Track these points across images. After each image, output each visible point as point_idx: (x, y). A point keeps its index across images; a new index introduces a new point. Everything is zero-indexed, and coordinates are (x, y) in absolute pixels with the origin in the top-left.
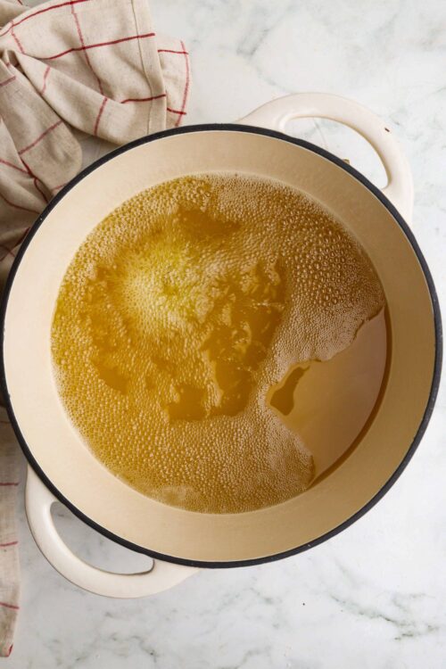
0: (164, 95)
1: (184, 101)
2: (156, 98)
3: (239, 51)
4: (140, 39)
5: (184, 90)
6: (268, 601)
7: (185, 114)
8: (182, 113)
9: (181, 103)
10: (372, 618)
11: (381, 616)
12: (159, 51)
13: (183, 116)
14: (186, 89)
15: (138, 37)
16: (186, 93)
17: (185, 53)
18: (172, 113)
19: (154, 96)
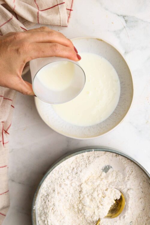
0: (64, 3)
1: (72, 6)
2: (60, 4)
7: (72, 10)
8: (71, 10)
9: (70, 6)
13: (71, 11)
14: (73, 1)
18: (67, 10)
19: (59, 3)
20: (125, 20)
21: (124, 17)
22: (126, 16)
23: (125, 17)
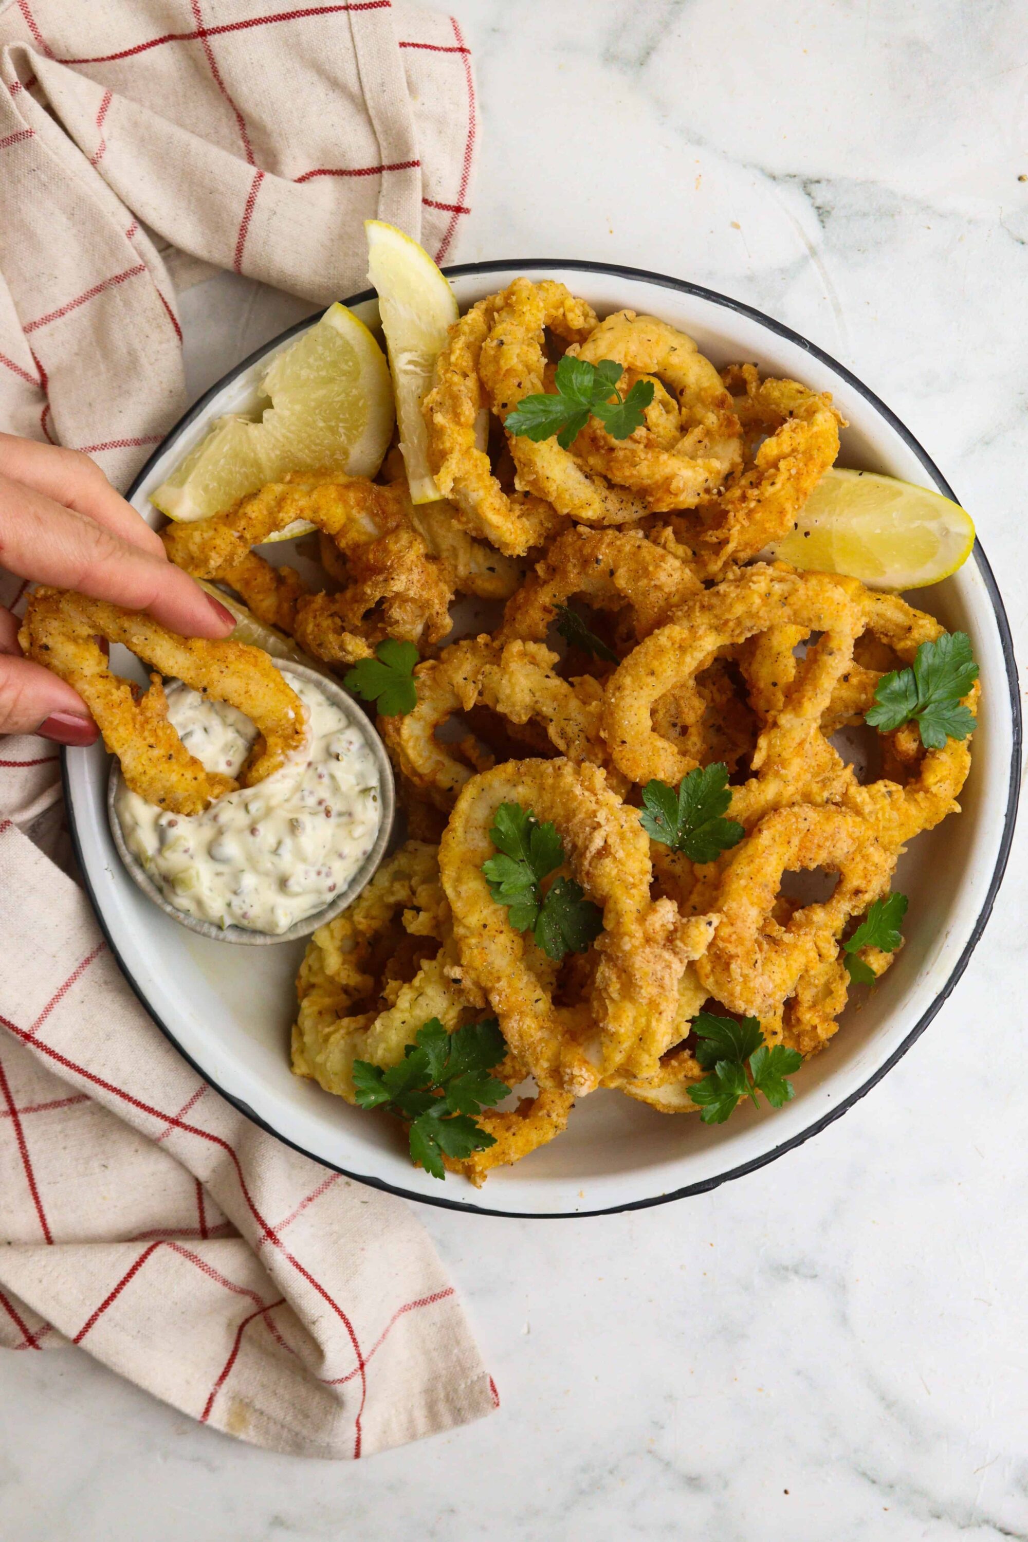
0: (415, 164)
1: (465, 179)
2: (391, 168)
3: (610, 58)
4: (352, 12)
5: (463, 150)
6: (693, 1482)
7: (467, 211)
8: (458, 209)
9: (456, 183)
10: (963, 1528)
11: (987, 1522)
12: (403, 45)
13: (462, 216)
14: (469, 148)
15: (347, 8)
16: (468, 159)
17: (462, 50)
18: (432, 210)
19: (385, 162)
20: (818, 208)
21: (808, 185)
22: (818, 182)
23: (814, 188)
